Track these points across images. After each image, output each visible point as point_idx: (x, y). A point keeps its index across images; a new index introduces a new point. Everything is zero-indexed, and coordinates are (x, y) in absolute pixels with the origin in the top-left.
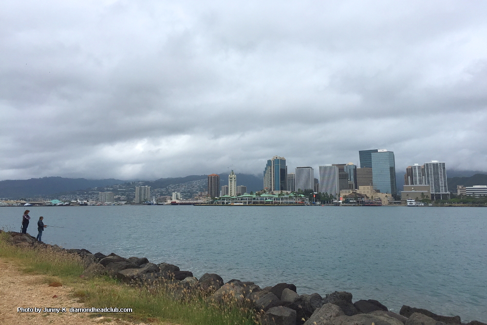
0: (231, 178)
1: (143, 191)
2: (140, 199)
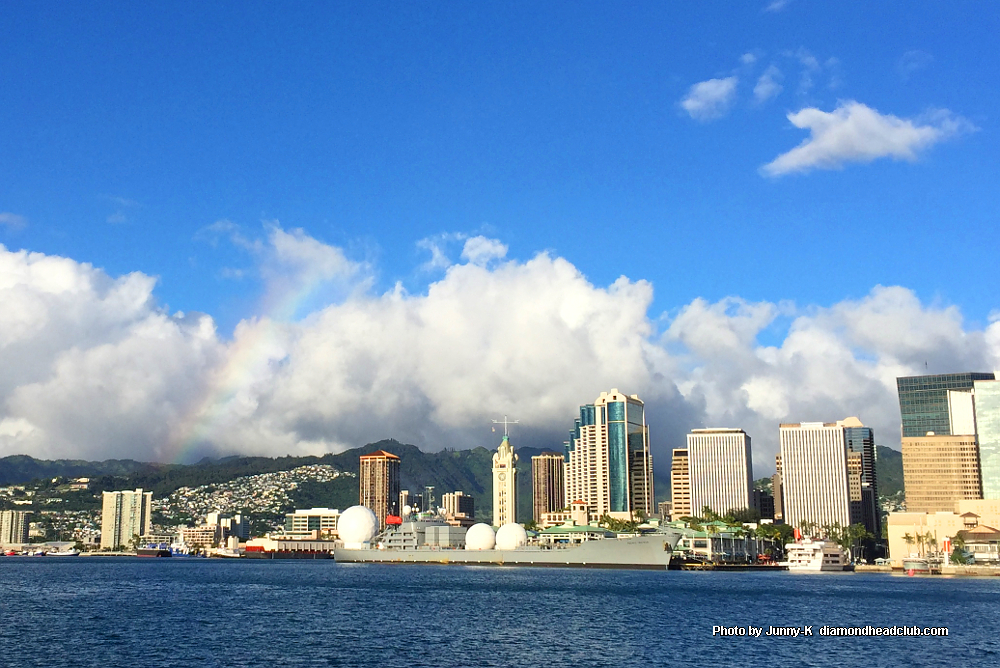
0: (503, 466)
1: (127, 508)
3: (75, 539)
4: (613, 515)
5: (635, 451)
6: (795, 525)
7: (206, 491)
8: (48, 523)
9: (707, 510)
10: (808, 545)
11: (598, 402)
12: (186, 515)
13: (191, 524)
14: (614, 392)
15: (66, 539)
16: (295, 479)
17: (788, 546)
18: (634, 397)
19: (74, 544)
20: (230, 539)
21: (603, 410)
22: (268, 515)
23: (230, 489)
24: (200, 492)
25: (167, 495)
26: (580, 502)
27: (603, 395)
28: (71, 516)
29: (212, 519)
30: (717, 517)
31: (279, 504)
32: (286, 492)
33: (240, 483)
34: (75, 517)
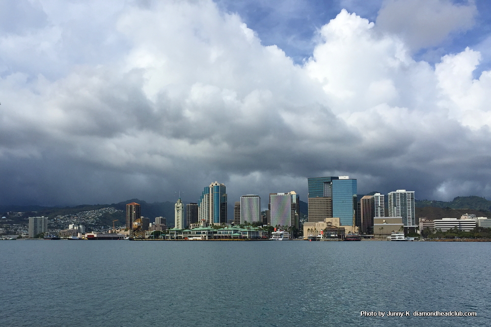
0: (178, 208)
1: (38, 223)
2: (35, 232)
3: (18, 234)
4: (215, 224)
5: (223, 202)
6: (274, 226)
7: (68, 217)
8: (6, 228)
9: (246, 222)
10: (279, 232)
11: (211, 186)
12: (60, 226)
13: (62, 229)
14: (216, 182)
15: (14, 234)
16: (100, 213)
17: (272, 233)
18: (223, 184)
19: (18, 236)
20: (79, 234)
21: (212, 189)
22: (91, 225)
23: (77, 216)
24: (65, 217)
25: (53, 218)
26: (203, 220)
27: (212, 184)
28: (15, 226)
29: (71, 227)
30: (249, 224)
31: (95, 221)
32: (99, 217)
33: (81, 214)
34: (17, 226)
